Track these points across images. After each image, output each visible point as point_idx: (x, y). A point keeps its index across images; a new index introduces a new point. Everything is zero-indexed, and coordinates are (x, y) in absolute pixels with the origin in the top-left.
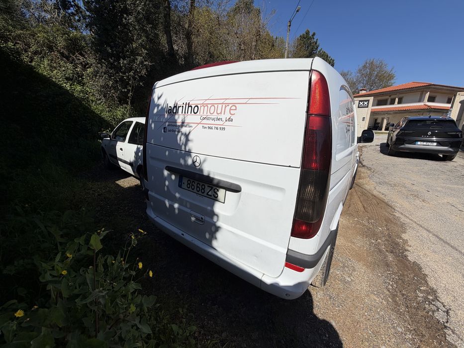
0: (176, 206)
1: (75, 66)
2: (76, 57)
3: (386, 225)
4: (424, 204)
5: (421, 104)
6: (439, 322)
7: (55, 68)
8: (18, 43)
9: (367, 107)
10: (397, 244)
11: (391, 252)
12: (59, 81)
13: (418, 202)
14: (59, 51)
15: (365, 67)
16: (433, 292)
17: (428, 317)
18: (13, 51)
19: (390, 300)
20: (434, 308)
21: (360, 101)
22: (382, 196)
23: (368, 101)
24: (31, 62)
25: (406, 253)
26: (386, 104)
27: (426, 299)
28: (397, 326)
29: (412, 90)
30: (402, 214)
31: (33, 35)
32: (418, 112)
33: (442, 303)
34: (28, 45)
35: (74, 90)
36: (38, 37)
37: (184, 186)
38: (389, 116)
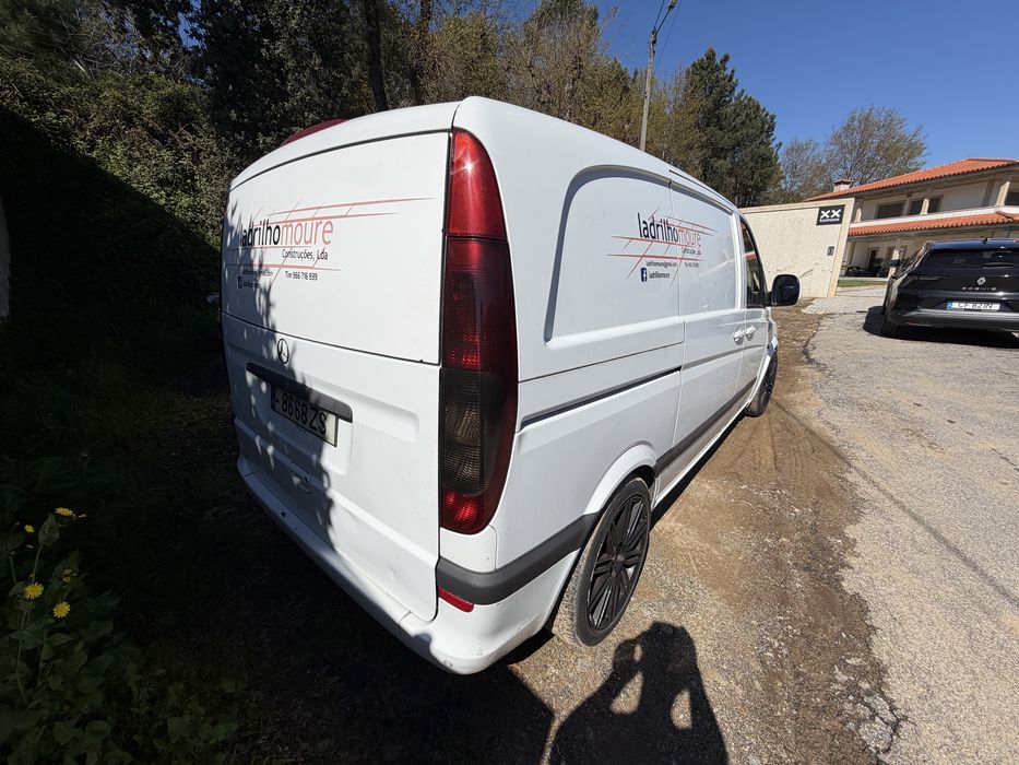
0: (270, 450)
1: (178, 155)
2: (179, 135)
3: (816, 503)
4: (930, 452)
5: (989, 211)
6: (865, 747)
7: (139, 161)
8: (67, 114)
9: (840, 222)
10: (827, 549)
11: (805, 569)
12: (144, 188)
13: (915, 448)
14: (145, 126)
15: (848, 128)
16: (878, 672)
17: (842, 734)
18: (56, 130)
19: (758, 685)
20: (863, 711)
21: (821, 209)
22: (830, 433)
23: (842, 207)
24: (91, 150)
25: (844, 572)
26: (898, 214)
27: (852, 688)
28: (750, 751)
29: (967, 179)
30: (865, 476)
31: (95, 95)
32: (978, 231)
33: (890, 702)
34: (85, 116)
35: (176, 204)
36: (106, 98)
37: (279, 406)
38: (905, 243)
